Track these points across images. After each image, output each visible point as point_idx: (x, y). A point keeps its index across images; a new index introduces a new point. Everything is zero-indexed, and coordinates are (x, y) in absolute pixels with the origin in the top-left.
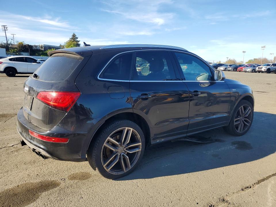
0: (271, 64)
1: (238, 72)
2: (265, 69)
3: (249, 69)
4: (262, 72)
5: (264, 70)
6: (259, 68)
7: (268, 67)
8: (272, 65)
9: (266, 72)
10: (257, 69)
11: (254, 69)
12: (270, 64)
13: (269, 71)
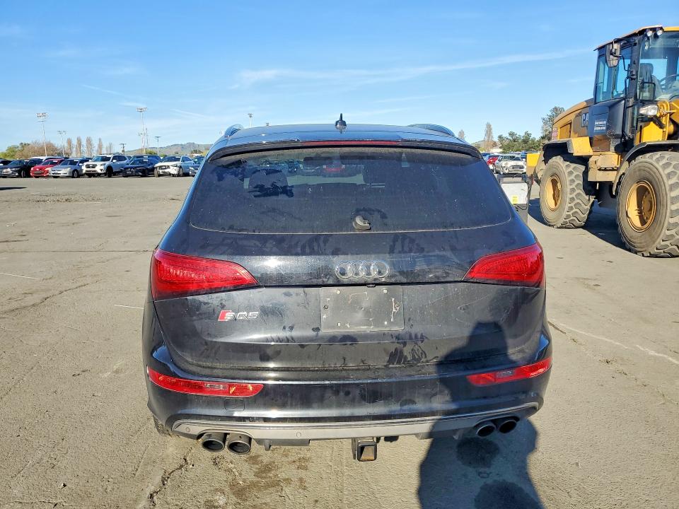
0: (111, 156)
1: (34, 179)
2: (102, 167)
3: (65, 171)
4: (99, 175)
5: (101, 170)
6: (88, 166)
7: (107, 163)
8: (114, 158)
9: (105, 174)
10: (84, 169)
11: (76, 170)
12: (108, 156)
13: (110, 172)
